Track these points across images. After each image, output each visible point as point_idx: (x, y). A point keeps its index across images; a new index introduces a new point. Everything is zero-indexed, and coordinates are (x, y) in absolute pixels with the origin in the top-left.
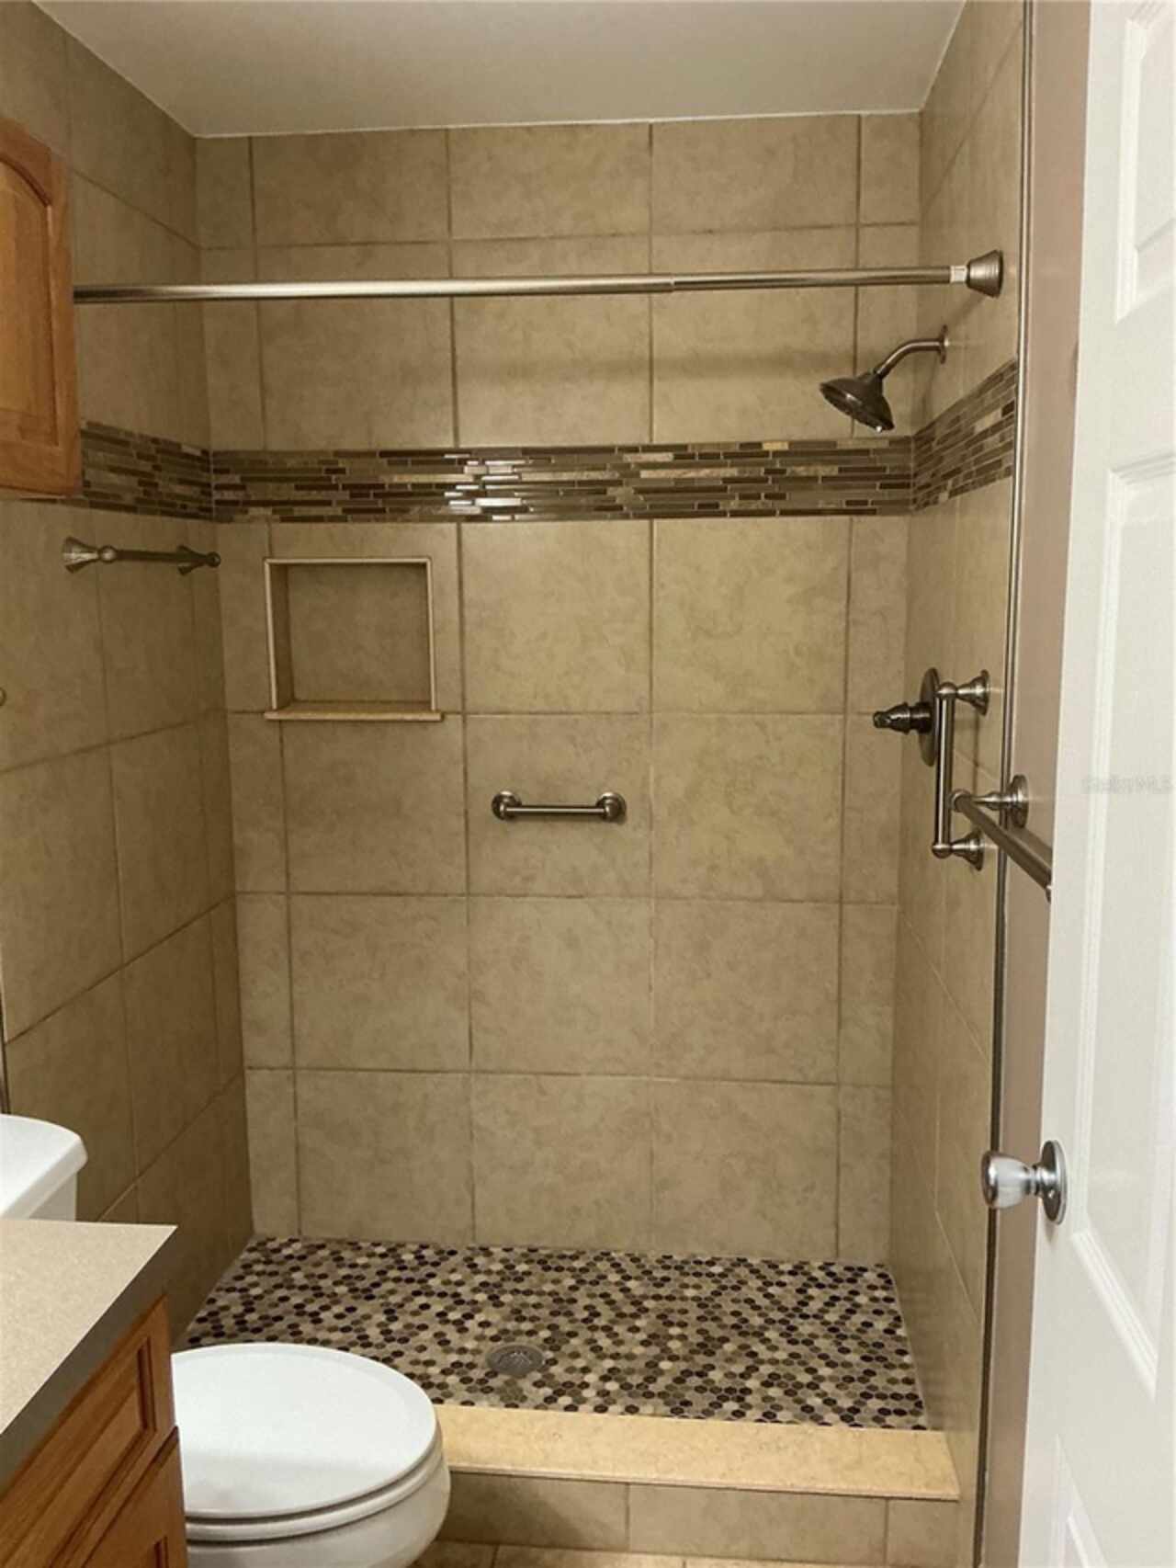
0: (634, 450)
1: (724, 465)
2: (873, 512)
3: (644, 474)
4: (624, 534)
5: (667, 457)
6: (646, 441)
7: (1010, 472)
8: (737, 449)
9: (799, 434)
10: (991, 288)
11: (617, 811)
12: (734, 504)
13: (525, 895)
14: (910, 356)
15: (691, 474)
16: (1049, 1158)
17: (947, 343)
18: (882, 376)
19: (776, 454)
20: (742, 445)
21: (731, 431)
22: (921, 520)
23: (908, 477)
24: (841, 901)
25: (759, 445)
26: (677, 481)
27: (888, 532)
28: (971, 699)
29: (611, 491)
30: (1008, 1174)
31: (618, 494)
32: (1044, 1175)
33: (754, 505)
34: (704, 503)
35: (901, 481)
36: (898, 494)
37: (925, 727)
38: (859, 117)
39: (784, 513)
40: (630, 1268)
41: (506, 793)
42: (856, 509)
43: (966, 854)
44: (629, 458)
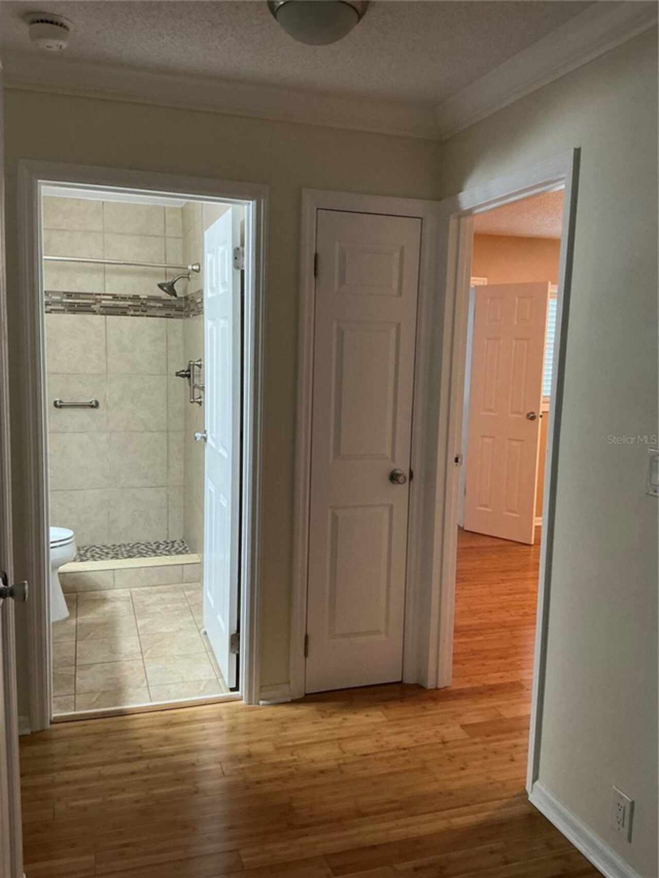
0: (100, 294)
1: (128, 301)
2: (173, 318)
3: (103, 302)
4: (97, 319)
5: (111, 297)
6: (103, 292)
7: (203, 313)
8: (132, 296)
9: (150, 294)
10: (198, 271)
11: (96, 405)
12: (132, 313)
13: (65, 432)
14: (181, 279)
15: (118, 303)
16: (205, 432)
17: (190, 276)
18: (174, 283)
19: (144, 299)
20: (134, 296)
21: (130, 292)
22: (187, 320)
23: (182, 308)
24: (168, 431)
25: (138, 296)
26: (114, 304)
27: (177, 323)
28: (197, 365)
29: (93, 306)
30: (198, 435)
31: (96, 307)
32: (204, 435)
33: (138, 313)
34: (122, 312)
35: (180, 309)
36: (180, 313)
37: (189, 376)
38: (165, 207)
39: (147, 316)
40: (102, 547)
41: (57, 399)
42: (168, 316)
43: (198, 402)
44: (98, 297)
